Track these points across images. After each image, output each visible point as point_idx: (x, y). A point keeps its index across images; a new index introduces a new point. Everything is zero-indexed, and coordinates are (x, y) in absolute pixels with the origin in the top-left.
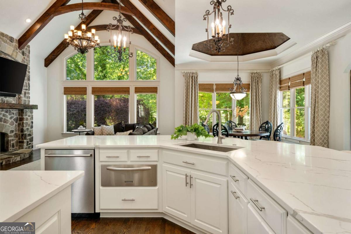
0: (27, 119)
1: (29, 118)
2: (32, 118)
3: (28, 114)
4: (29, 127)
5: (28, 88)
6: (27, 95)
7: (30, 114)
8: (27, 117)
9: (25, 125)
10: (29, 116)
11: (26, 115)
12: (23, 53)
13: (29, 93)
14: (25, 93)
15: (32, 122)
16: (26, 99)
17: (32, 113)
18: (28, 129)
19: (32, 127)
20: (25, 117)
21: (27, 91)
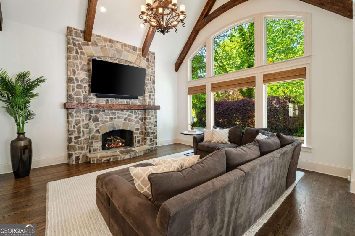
0: (150, 119)
1: (152, 118)
2: (156, 117)
3: (151, 114)
4: (153, 126)
5: (153, 91)
6: (152, 97)
7: (153, 114)
8: (150, 116)
9: (147, 124)
10: (152, 116)
11: (149, 115)
12: (148, 60)
13: (154, 95)
14: (150, 95)
15: (156, 122)
16: (151, 101)
17: (156, 113)
18: (151, 128)
19: (156, 126)
20: (148, 117)
21: (152, 94)
